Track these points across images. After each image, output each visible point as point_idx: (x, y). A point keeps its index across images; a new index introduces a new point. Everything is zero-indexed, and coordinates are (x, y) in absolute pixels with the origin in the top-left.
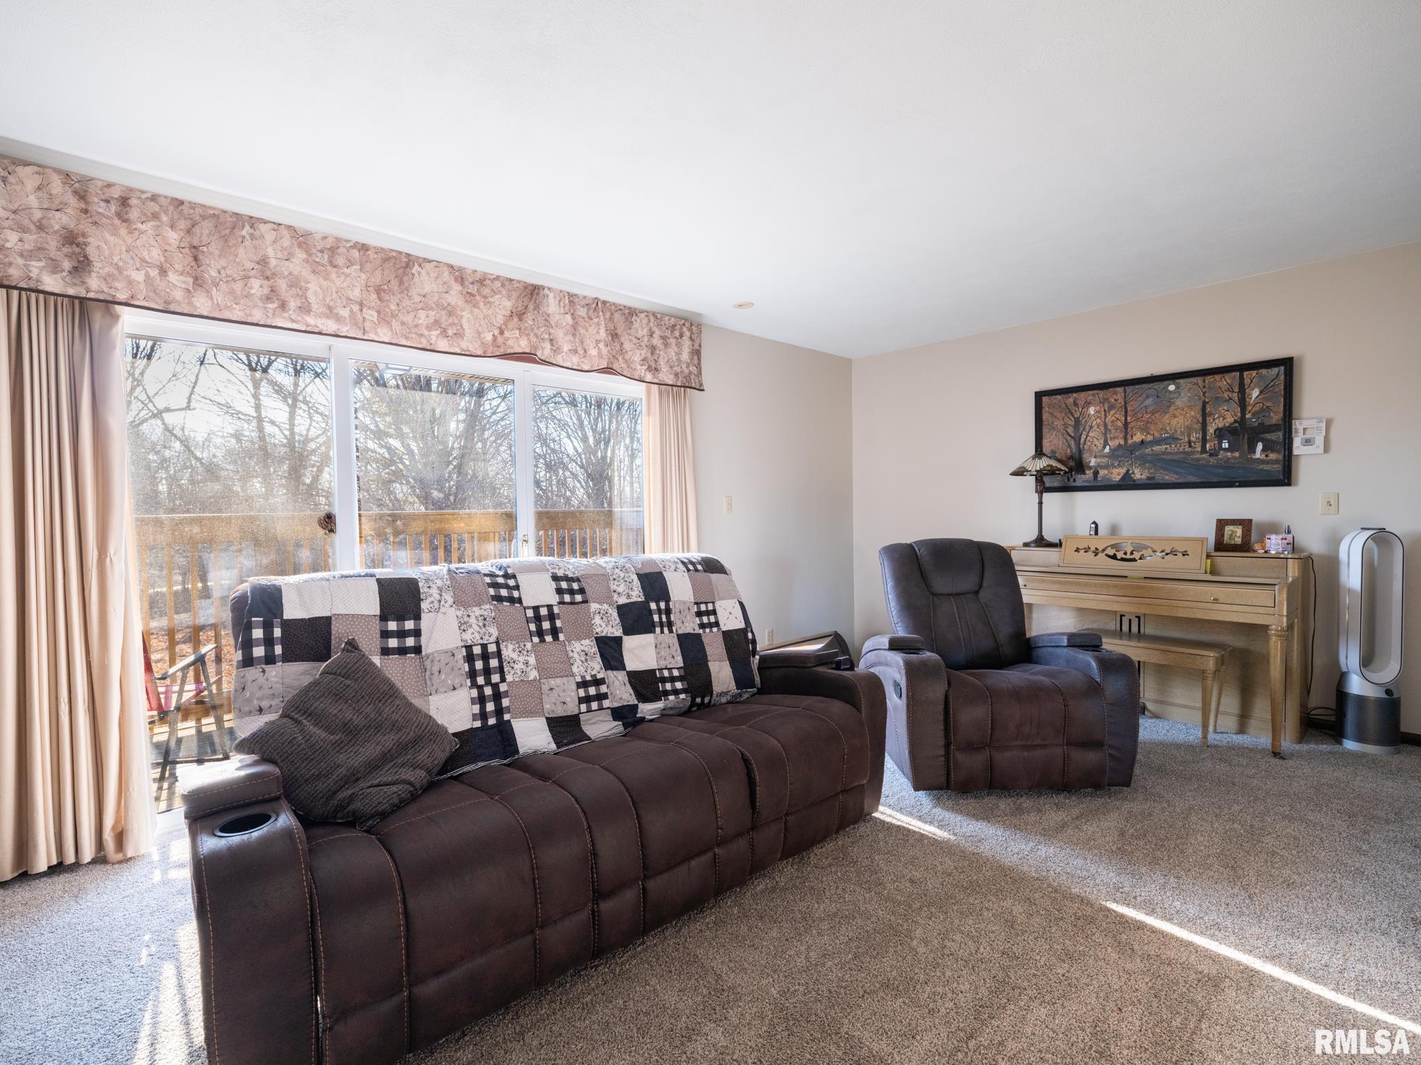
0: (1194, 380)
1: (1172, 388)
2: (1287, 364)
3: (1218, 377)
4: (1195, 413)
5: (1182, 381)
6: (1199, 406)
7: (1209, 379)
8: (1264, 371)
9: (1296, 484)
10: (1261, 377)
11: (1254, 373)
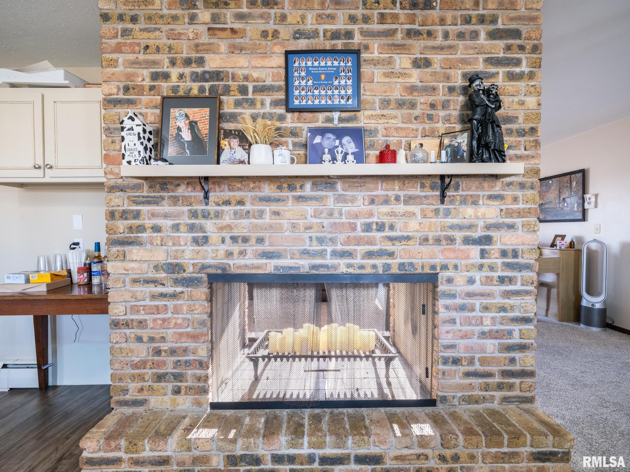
0: (557, 179)
1: (550, 182)
2: (583, 172)
3: (564, 177)
4: (557, 192)
5: (553, 179)
6: (558, 189)
7: (561, 178)
8: (577, 175)
9: (587, 221)
10: (576, 177)
11: (574, 175)
